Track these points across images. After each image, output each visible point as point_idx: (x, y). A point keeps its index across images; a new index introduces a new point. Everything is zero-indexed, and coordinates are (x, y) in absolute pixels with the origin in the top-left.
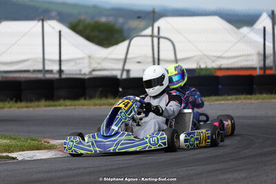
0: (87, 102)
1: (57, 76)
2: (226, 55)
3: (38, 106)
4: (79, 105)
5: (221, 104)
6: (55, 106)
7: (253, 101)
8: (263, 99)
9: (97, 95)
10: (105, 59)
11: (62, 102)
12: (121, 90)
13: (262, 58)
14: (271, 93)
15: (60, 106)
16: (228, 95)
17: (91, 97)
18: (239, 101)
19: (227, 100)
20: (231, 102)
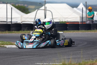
0: (22, 32)
1: (10, 23)
2: (69, 17)
3: (6, 33)
4: (20, 33)
5: (69, 33)
6: (12, 33)
7: (79, 32)
8: (83, 32)
9: (26, 30)
10: (27, 18)
11: (13, 32)
13: (81, 18)
14: (86, 30)
15: (13, 33)
16: (71, 30)
17: (24, 30)
18: (75, 32)
19: (71, 32)
20: (72, 32)
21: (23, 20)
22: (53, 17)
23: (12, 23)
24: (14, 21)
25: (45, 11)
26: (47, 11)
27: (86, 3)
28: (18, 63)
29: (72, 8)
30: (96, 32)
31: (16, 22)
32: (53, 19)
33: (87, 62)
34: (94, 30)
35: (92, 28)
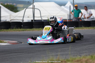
0: (11, 30)
4: (9, 31)
9: (15, 28)
10: (16, 16)
11: (3, 30)
12: (22, 26)
13: (69, 16)
15: (2, 31)
17: (13, 28)
21: (12, 18)
22: (42, 16)
23: (1, 22)
24: (3, 19)
25: (34, 9)
26: (35, 9)
27: (73, 1)
28: (8, 60)
29: (60, 6)
30: (84, 29)
31: (5, 20)
32: (41, 17)
33: (75, 59)
34: (81, 27)
35: (79, 25)
